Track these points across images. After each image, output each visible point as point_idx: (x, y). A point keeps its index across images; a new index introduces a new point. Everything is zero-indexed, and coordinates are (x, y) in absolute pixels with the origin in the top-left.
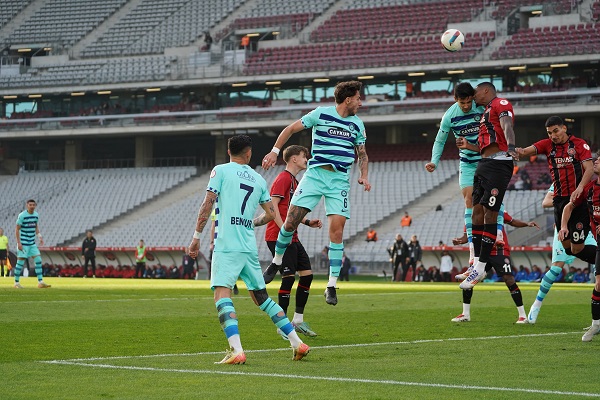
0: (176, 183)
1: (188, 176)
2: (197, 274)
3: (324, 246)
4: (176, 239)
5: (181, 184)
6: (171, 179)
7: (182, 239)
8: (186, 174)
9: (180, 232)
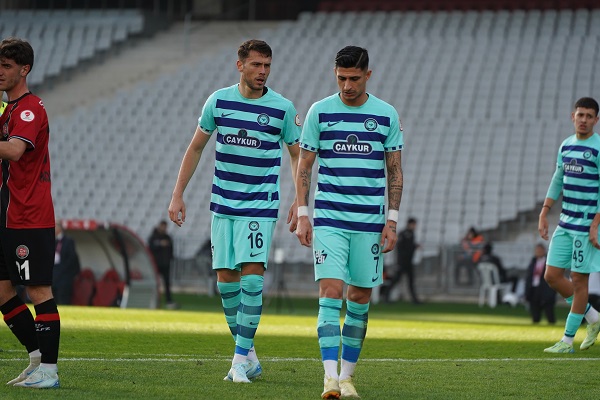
0: (88, 52)
1: (121, 35)
2: (126, 294)
3: (466, 227)
4: (81, 200)
5: (100, 56)
6: (77, 41)
7: (98, 199)
8: (114, 29)
9: (92, 182)
